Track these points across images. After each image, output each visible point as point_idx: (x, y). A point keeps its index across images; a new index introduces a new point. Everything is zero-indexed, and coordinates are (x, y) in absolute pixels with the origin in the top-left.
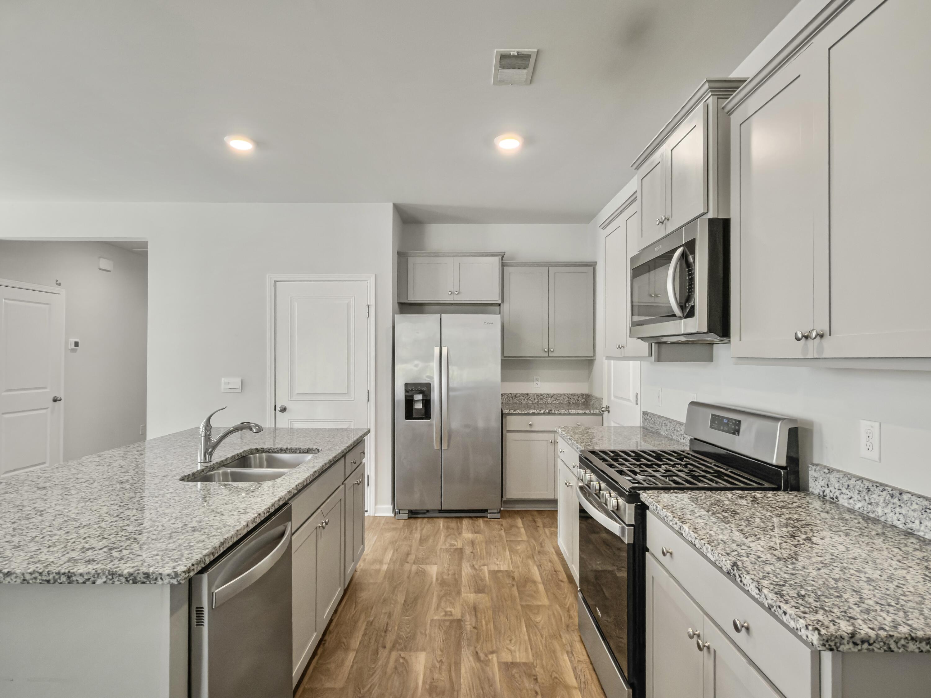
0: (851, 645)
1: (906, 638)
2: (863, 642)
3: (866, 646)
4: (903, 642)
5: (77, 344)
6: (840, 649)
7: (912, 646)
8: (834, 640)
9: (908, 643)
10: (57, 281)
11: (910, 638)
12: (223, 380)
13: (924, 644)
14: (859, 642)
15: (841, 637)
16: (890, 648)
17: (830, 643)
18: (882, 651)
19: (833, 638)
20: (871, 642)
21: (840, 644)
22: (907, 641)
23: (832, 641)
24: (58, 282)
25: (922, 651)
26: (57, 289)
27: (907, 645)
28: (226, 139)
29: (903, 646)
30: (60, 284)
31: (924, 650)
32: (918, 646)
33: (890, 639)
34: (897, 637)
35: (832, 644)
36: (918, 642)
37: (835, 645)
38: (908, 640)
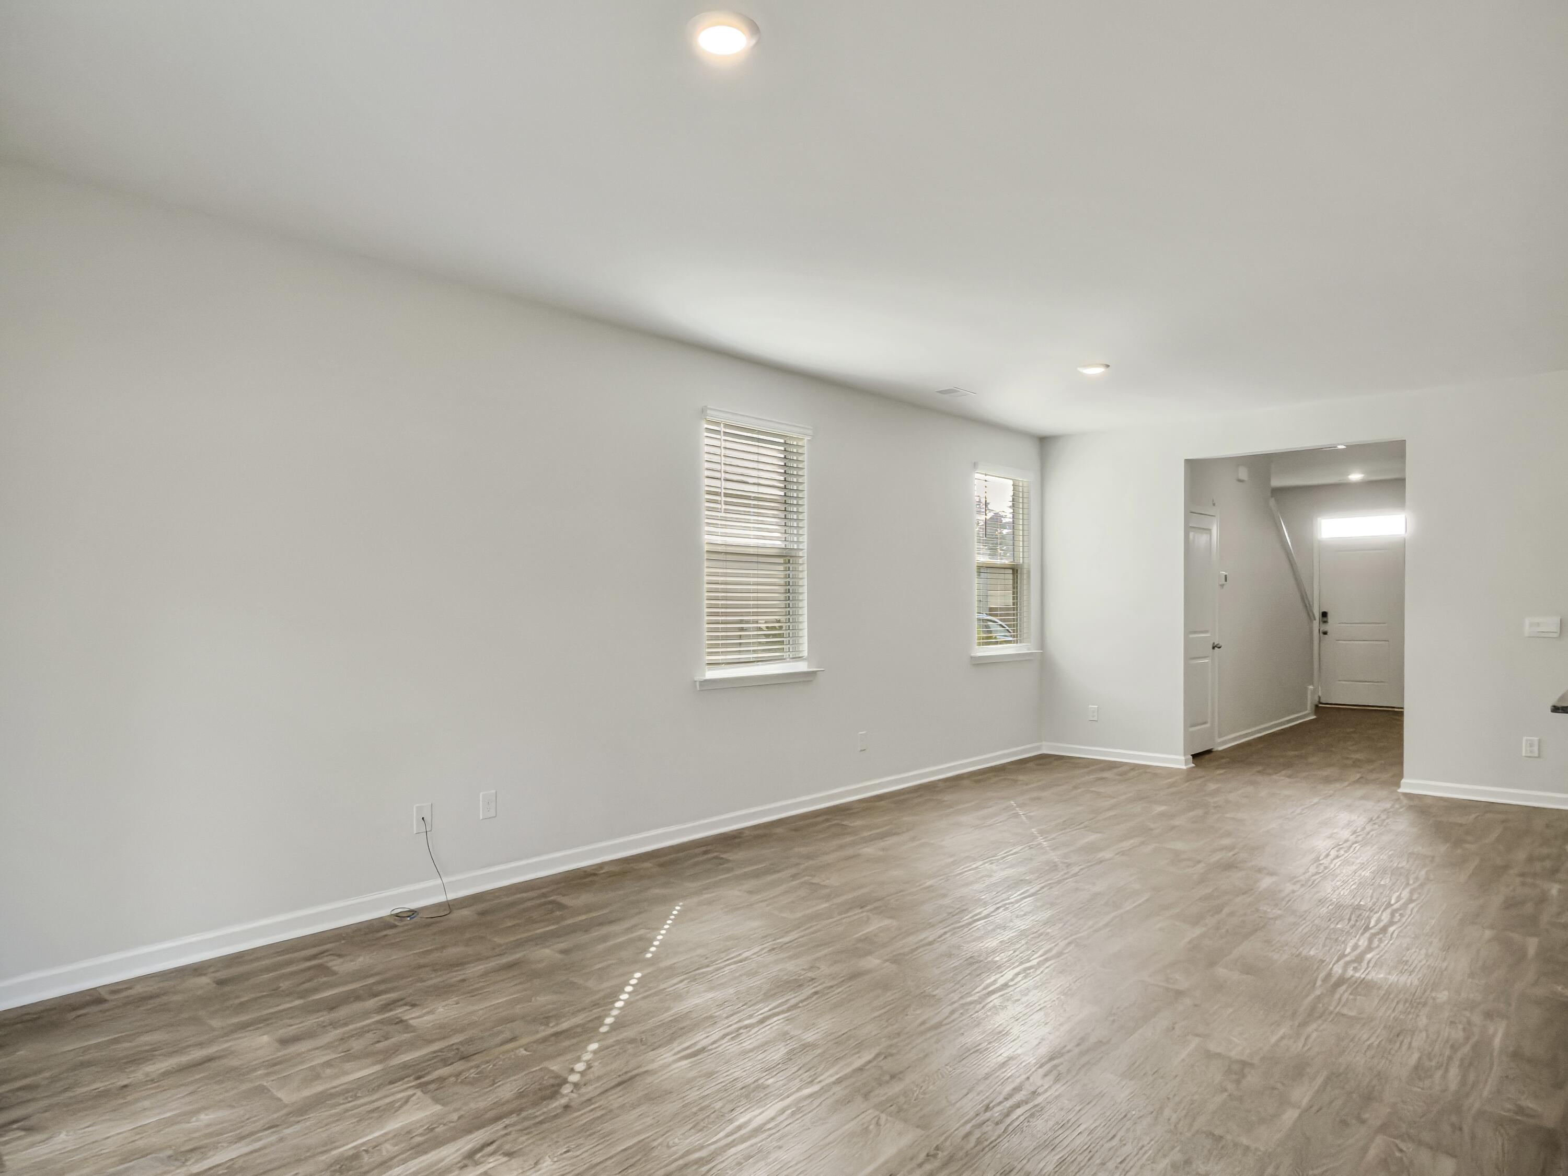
5: (1226, 578)
10: (1213, 500)
12: (1527, 621)
24: (1214, 503)
26: (1214, 511)
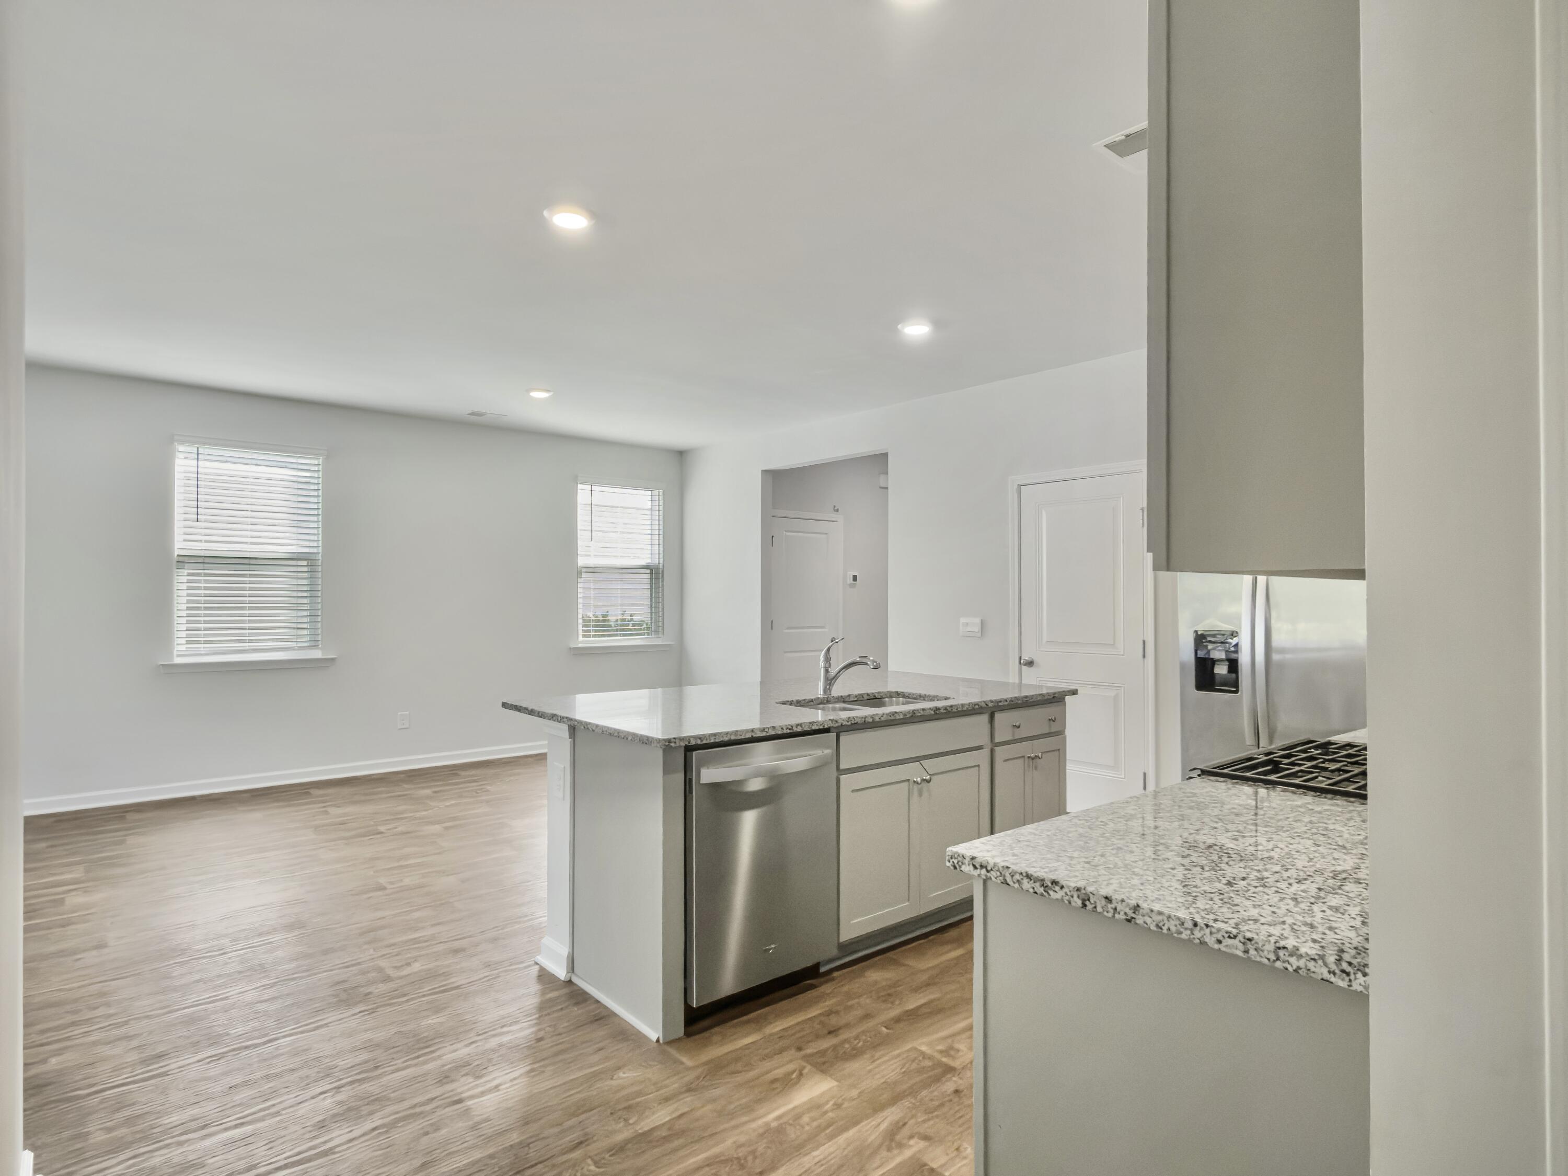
0: (971, 868)
1: (1021, 874)
2: (982, 867)
3: (984, 871)
4: (1017, 877)
5: (855, 578)
6: (962, 869)
7: (1026, 885)
8: (957, 858)
9: (1022, 879)
10: (835, 507)
11: (1024, 874)
13: (1038, 884)
14: (978, 866)
15: (963, 856)
16: (1005, 880)
17: (953, 860)
18: (999, 882)
19: (956, 856)
20: (989, 868)
21: (962, 863)
22: (1022, 877)
23: (955, 858)
24: (836, 509)
25: (1036, 893)
26: (834, 516)
27: (1022, 881)
28: (899, 327)
29: (1018, 881)
30: (837, 511)
31: (1038, 892)
32: (1033, 885)
33: (1006, 870)
34: (1013, 870)
35: (956, 861)
36: (1032, 881)
37: (958, 863)
38: (1022, 875)
